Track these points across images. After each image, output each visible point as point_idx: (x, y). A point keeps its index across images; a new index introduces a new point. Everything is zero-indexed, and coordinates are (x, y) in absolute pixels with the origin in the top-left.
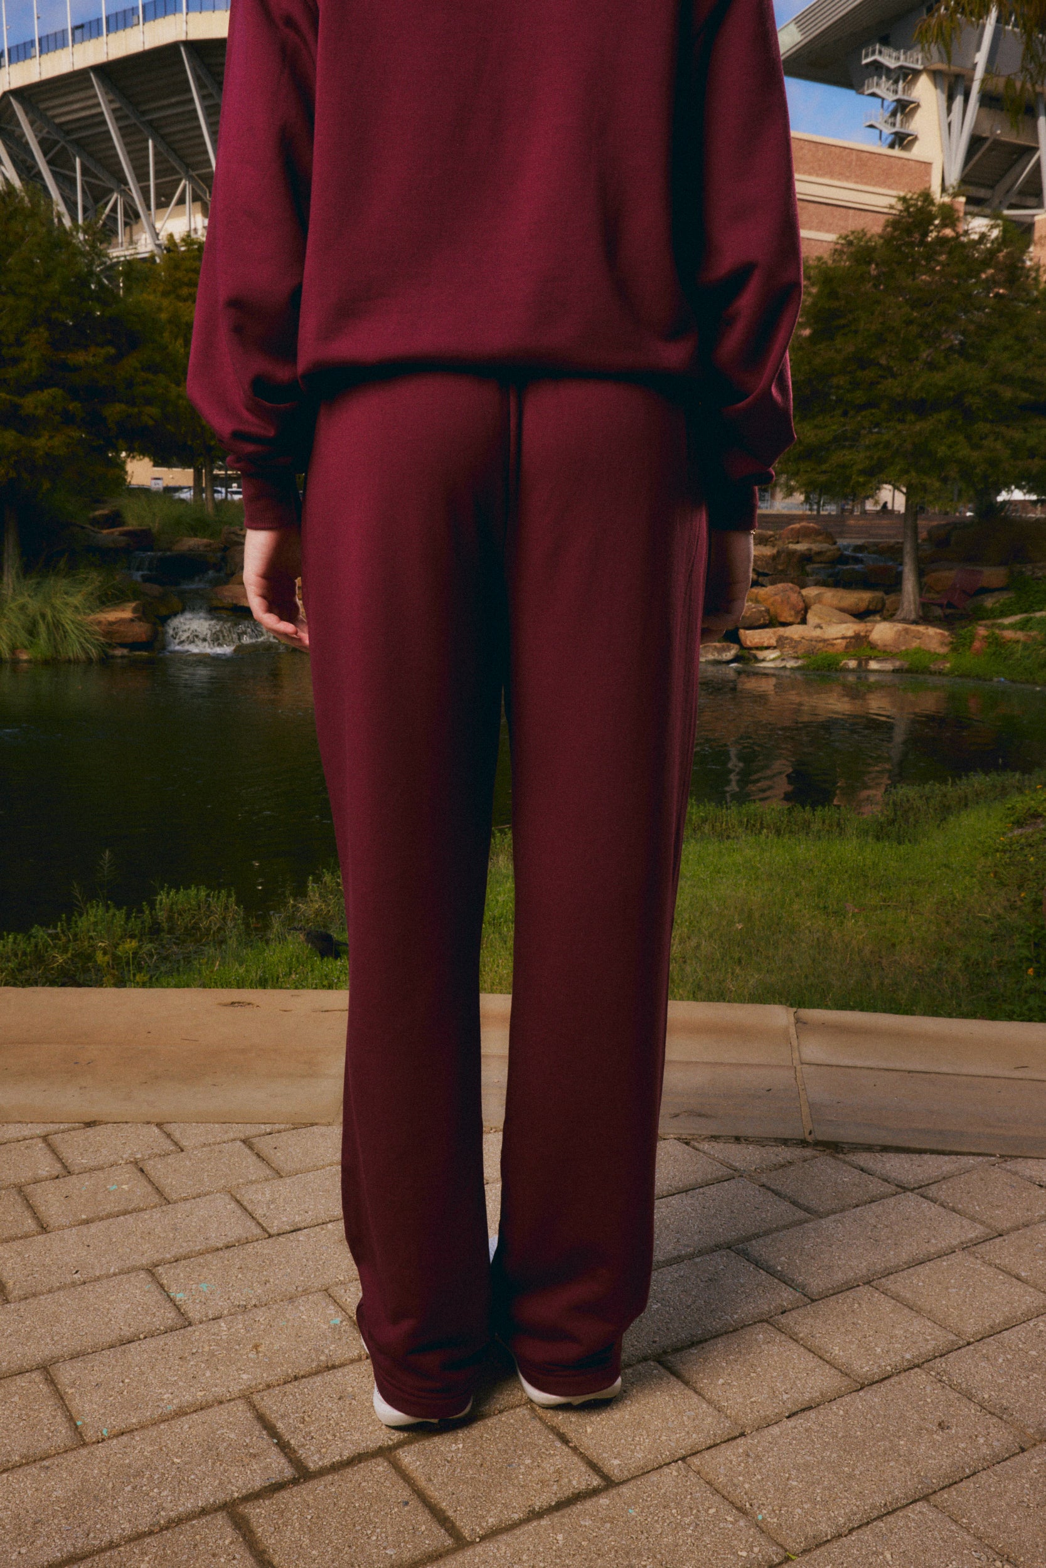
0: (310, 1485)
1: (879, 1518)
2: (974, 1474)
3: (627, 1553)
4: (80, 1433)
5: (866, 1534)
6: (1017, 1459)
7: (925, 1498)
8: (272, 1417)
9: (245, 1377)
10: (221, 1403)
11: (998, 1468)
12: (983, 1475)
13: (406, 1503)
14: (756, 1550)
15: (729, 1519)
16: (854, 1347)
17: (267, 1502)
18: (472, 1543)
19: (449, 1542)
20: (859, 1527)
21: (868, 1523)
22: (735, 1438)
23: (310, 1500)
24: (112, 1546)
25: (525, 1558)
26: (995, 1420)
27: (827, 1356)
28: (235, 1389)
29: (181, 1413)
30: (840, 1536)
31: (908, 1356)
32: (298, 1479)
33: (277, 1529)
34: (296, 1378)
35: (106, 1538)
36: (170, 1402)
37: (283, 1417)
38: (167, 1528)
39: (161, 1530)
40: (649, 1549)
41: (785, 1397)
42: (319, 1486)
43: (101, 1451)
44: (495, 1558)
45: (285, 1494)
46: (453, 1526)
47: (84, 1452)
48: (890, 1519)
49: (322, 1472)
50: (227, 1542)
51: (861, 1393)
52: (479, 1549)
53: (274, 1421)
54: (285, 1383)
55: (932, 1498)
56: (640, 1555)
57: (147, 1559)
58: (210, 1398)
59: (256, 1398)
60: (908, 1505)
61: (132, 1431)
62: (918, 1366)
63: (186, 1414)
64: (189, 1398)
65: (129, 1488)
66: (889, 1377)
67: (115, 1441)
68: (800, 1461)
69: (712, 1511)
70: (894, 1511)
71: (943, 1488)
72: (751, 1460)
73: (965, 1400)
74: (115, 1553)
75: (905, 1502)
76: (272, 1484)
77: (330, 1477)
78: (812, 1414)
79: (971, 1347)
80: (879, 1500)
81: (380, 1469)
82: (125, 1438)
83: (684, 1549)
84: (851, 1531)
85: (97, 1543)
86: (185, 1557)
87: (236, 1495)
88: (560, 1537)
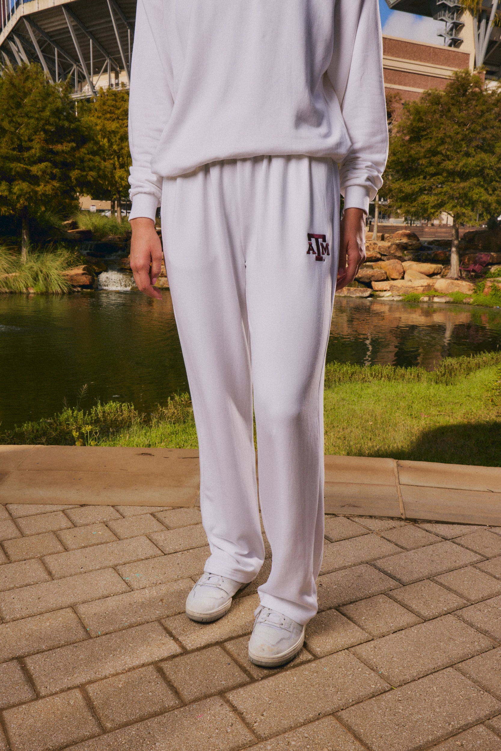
0: (188, 656)
1: (431, 673)
2: (473, 657)
3: (324, 685)
4: (89, 633)
5: (425, 680)
6: (491, 651)
7: (451, 666)
8: (171, 629)
9: (158, 612)
10: (148, 622)
11: (483, 655)
12: (477, 657)
13: (229, 664)
14: (379, 685)
15: (367, 672)
16: (421, 605)
17: (170, 662)
18: (258, 680)
19: (248, 679)
20: (423, 677)
21: (426, 676)
22: (370, 641)
23: (188, 661)
24: (106, 677)
25: (280, 686)
26: (482, 635)
27: (410, 609)
28: (154, 617)
29: (131, 626)
30: (415, 680)
31: (445, 609)
32: (183, 653)
33: (175, 673)
34: (179, 613)
35: (104, 674)
36: (126, 622)
37: (175, 629)
38: (129, 671)
39: (126, 672)
40: (333, 684)
41: (391, 625)
42: (192, 656)
43: (98, 640)
44: (268, 686)
45: (177, 659)
46: (249, 673)
47: (91, 641)
48: (436, 674)
49: (193, 651)
50: (154, 677)
51: (424, 624)
52: (261, 682)
53: (171, 630)
54: (175, 615)
55: (454, 666)
56: (329, 686)
57: (121, 683)
58: (143, 621)
59: (163, 621)
60: (444, 669)
61: (111, 633)
62: (450, 613)
63: (133, 627)
64: (134, 620)
65: (111, 655)
66: (437, 618)
67: (104, 637)
68: (397, 650)
69: (360, 669)
70: (438, 671)
71: (459, 662)
72: (376, 650)
73: (469, 627)
74: (108, 680)
75: (443, 668)
76: (172, 655)
77: (196, 653)
78: (403, 632)
79: (473, 606)
80: (431, 666)
81: (218, 650)
82: (108, 636)
83: (348, 684)
84: (419, 679)
85: (100, 676)
86: (137, 683)
87: (157, 659)
88: (295, 678)
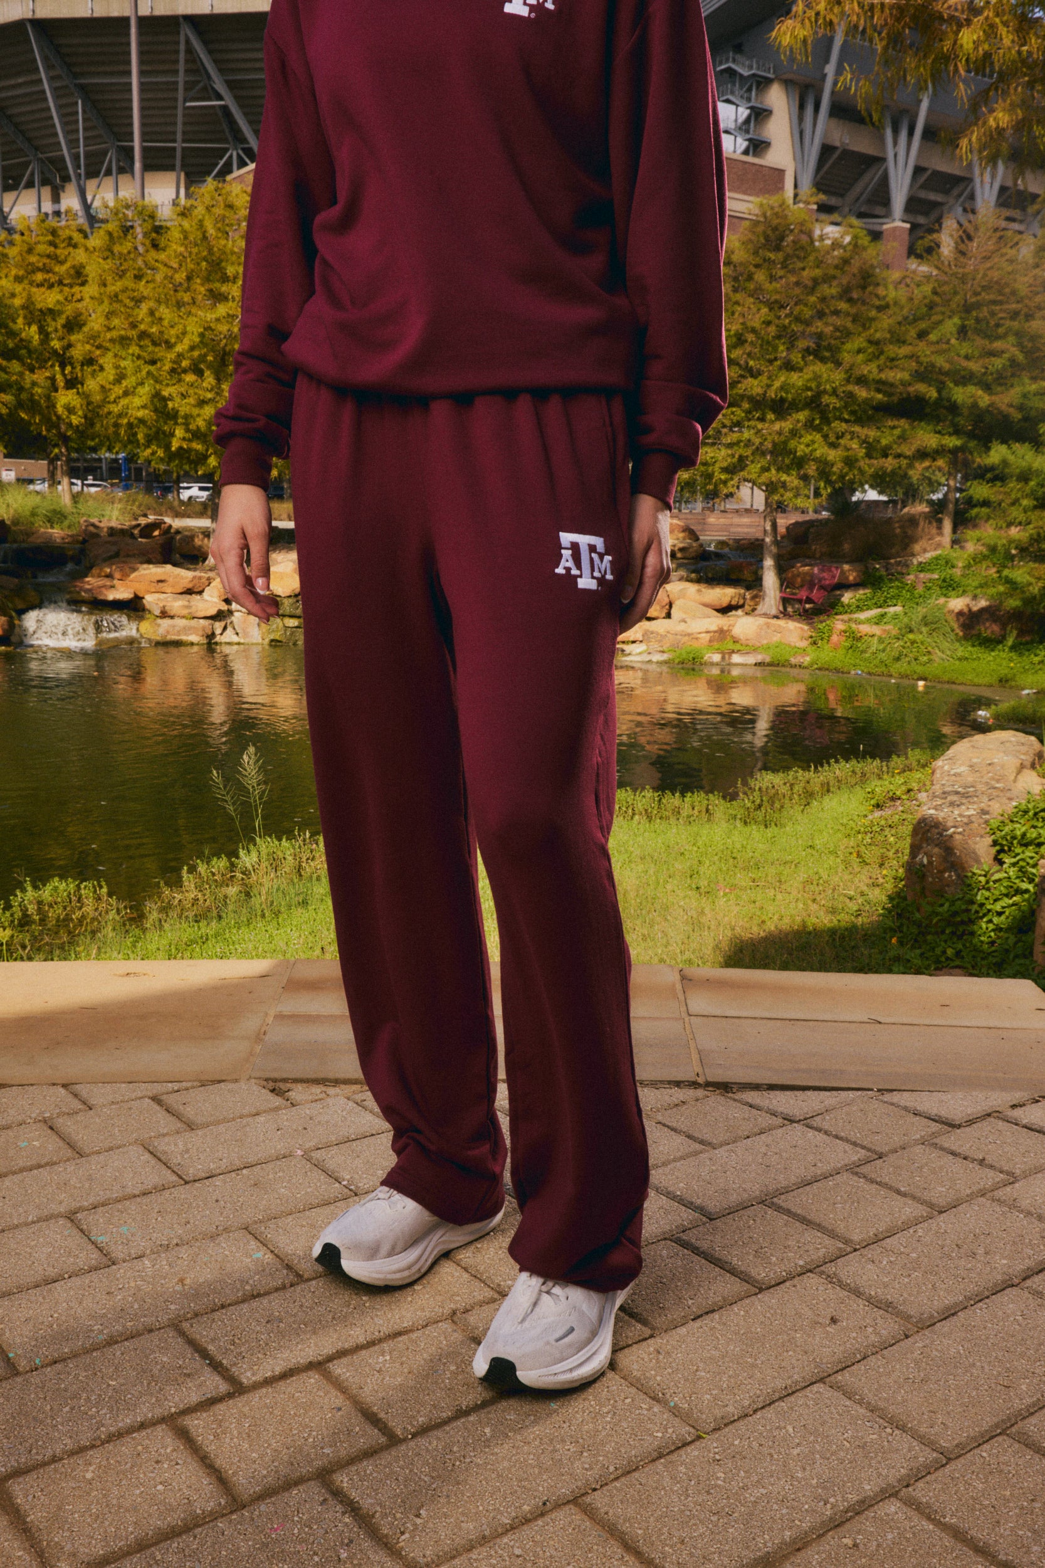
0: (245, 1398)
1: (781, 1399)
2: (864, 1358)
3: (551, 1440)
4: (13, 1364)
5: (769, 1413)
6: (902, 1344)
7: (821, 1380)
8: (203, 1341)
9: (173, 1307)
10: (151, 1331)
11: (885, 1352)
12: (873, 1359)
13: (340, 1409)
14: (670, 1431)
15: (643, 1406)
16: (751, 1257)
17: (204, 1415)
18: (405, 1440)
19: (383, 1440)
20: (763, 1408)
21: (770, 1404)
22: (645, 1339)
23: (246, 1409)
24: (54, 1459)
25: (455, 1449)
26: (882, 1312)
27: (727, 1267)
28: (164, 1319)
29: (111, 1342)
30: (746, 1415)
31: (801, 1263)
32: (234, 1393)
33: (216, 1436)
34: (223, 1307)
35: (49, 1453)
36: (101, 1332)
37: (213, 1340)
38: (108, 1442)
39: (103, 1444)
40: (571, 1436)
41: (690, 1302)
42: (255, 1398)
43: (35, 1378)
44: (427, 1450)
45: (221, 1408)
46: (386, 1426)
47: (19, 1379)
48: (792, 1399)
49: (256, 1386)
50: (168, 1451)
51: (759, 1296)
52: (412, 1444)
53: (205, 1345)
54: (213, 1311)
55: (827, 1380)
56: (563, 1441)
57: (91, 1468)
58: (141, 1327)
59: (185, 1325)
60: (806, 1387)
61: (65, 1360)
62: (810, 1271)
63: (116, 1342)
64: (118, 1327)
65: (67, 1409)
66: (784, 1281)
67: (49, 1369)
68: (706, 1354)
69: (628, 1401)
70: (793, 1393)
71: (837, 1372)
72: (661, 1357)
73: (853, 1297)
74: (59, 1465)
75: (803, 1384)
76: (208, 1399)
77: (264, 1390)
78: (716, 1316)
79: (858, 1253)
80: (779, 1384)
81: (312, 1381)
82: (59, 1366)
83: (604, 1433)
84: (755, 1411)
85: (40, 1458)
86: (129, 1465)
87: (173, 1410)
88: (487, 1430)
